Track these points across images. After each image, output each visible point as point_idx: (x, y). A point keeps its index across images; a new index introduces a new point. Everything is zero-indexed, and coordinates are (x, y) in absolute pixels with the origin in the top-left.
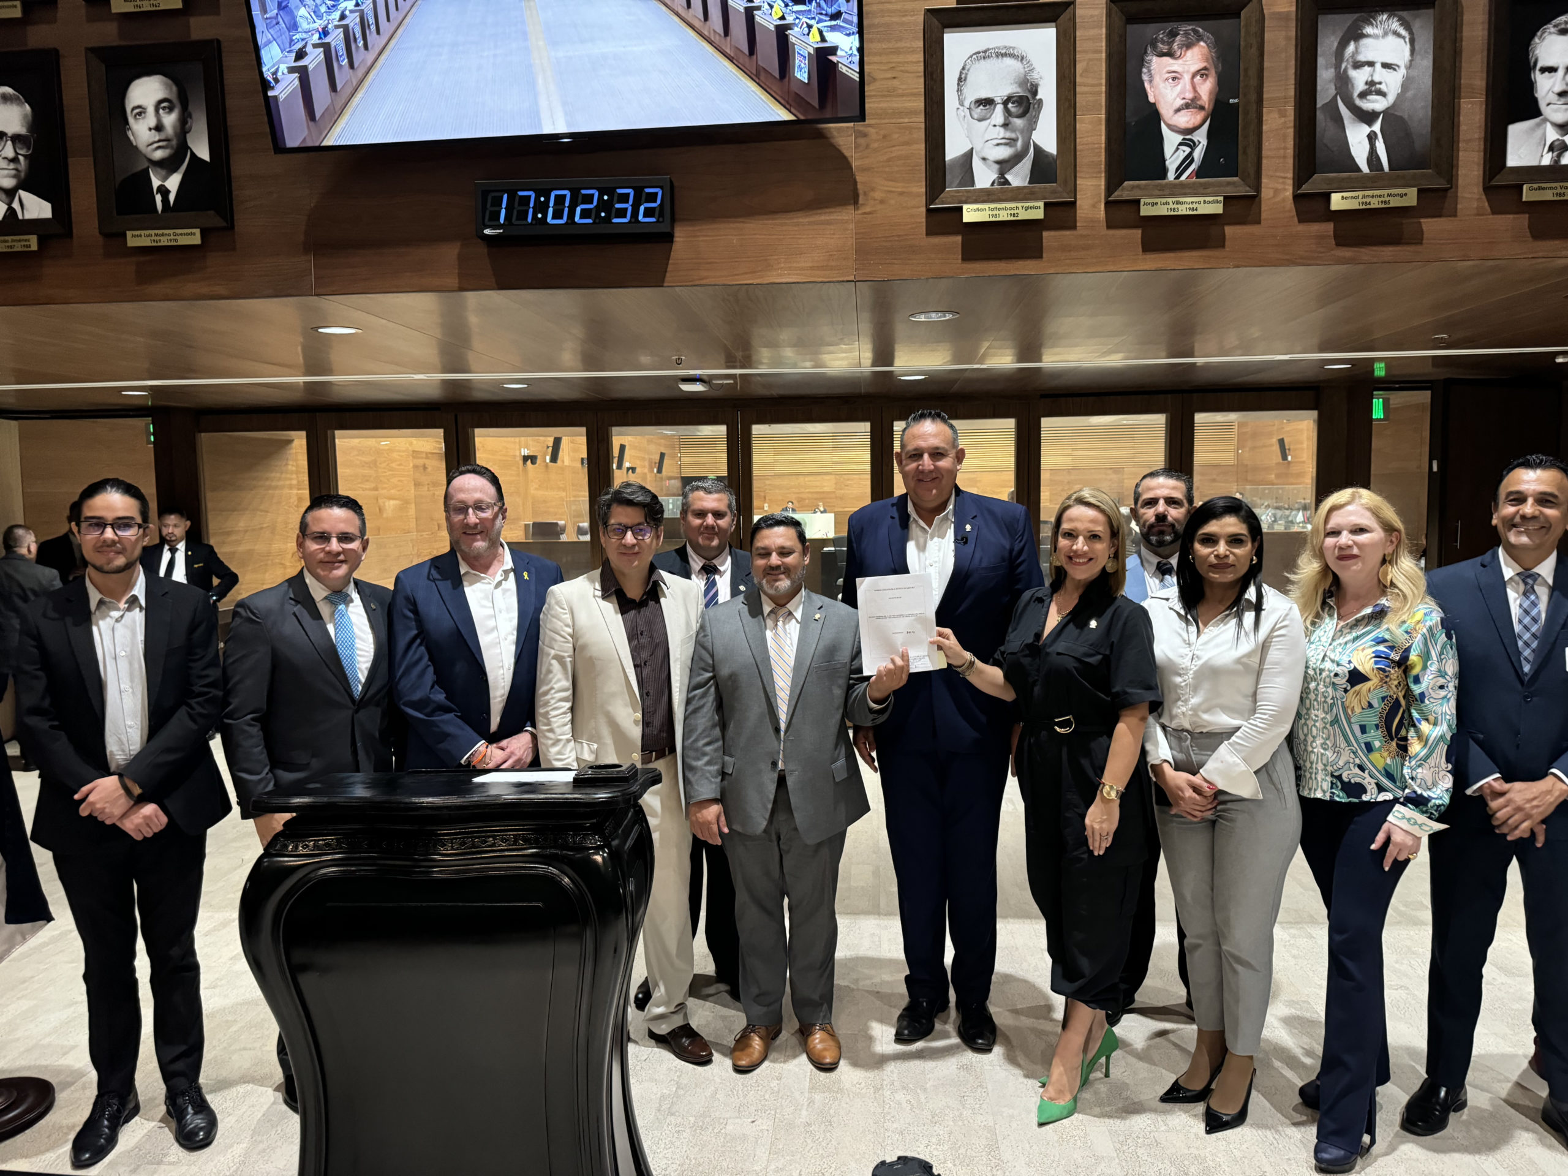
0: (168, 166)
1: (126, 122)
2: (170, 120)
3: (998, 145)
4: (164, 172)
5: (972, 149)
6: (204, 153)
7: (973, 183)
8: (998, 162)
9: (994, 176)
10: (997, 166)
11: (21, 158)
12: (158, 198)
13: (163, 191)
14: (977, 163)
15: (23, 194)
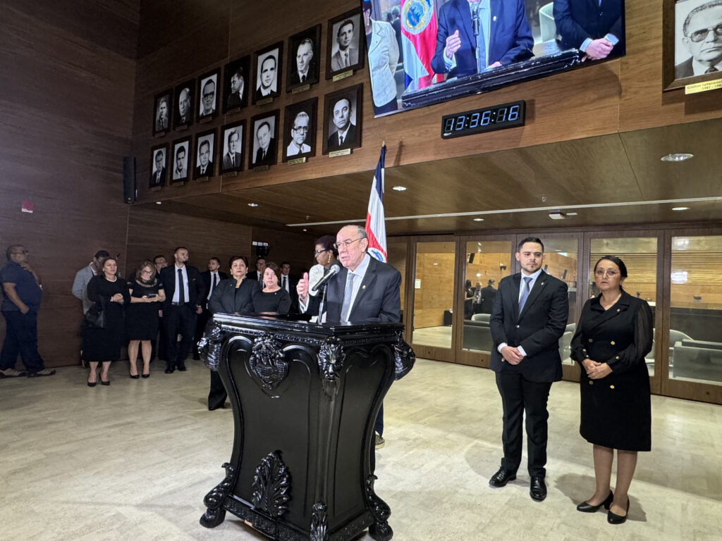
0: (343, 129)
1: (333, 116)
2: (346, 113)
4: (342, 131)
6: (354, 123)
10: (709, 63)
11: (305, 133)
12: (340, 140)
13: (342, 138)
15: (304, 145)
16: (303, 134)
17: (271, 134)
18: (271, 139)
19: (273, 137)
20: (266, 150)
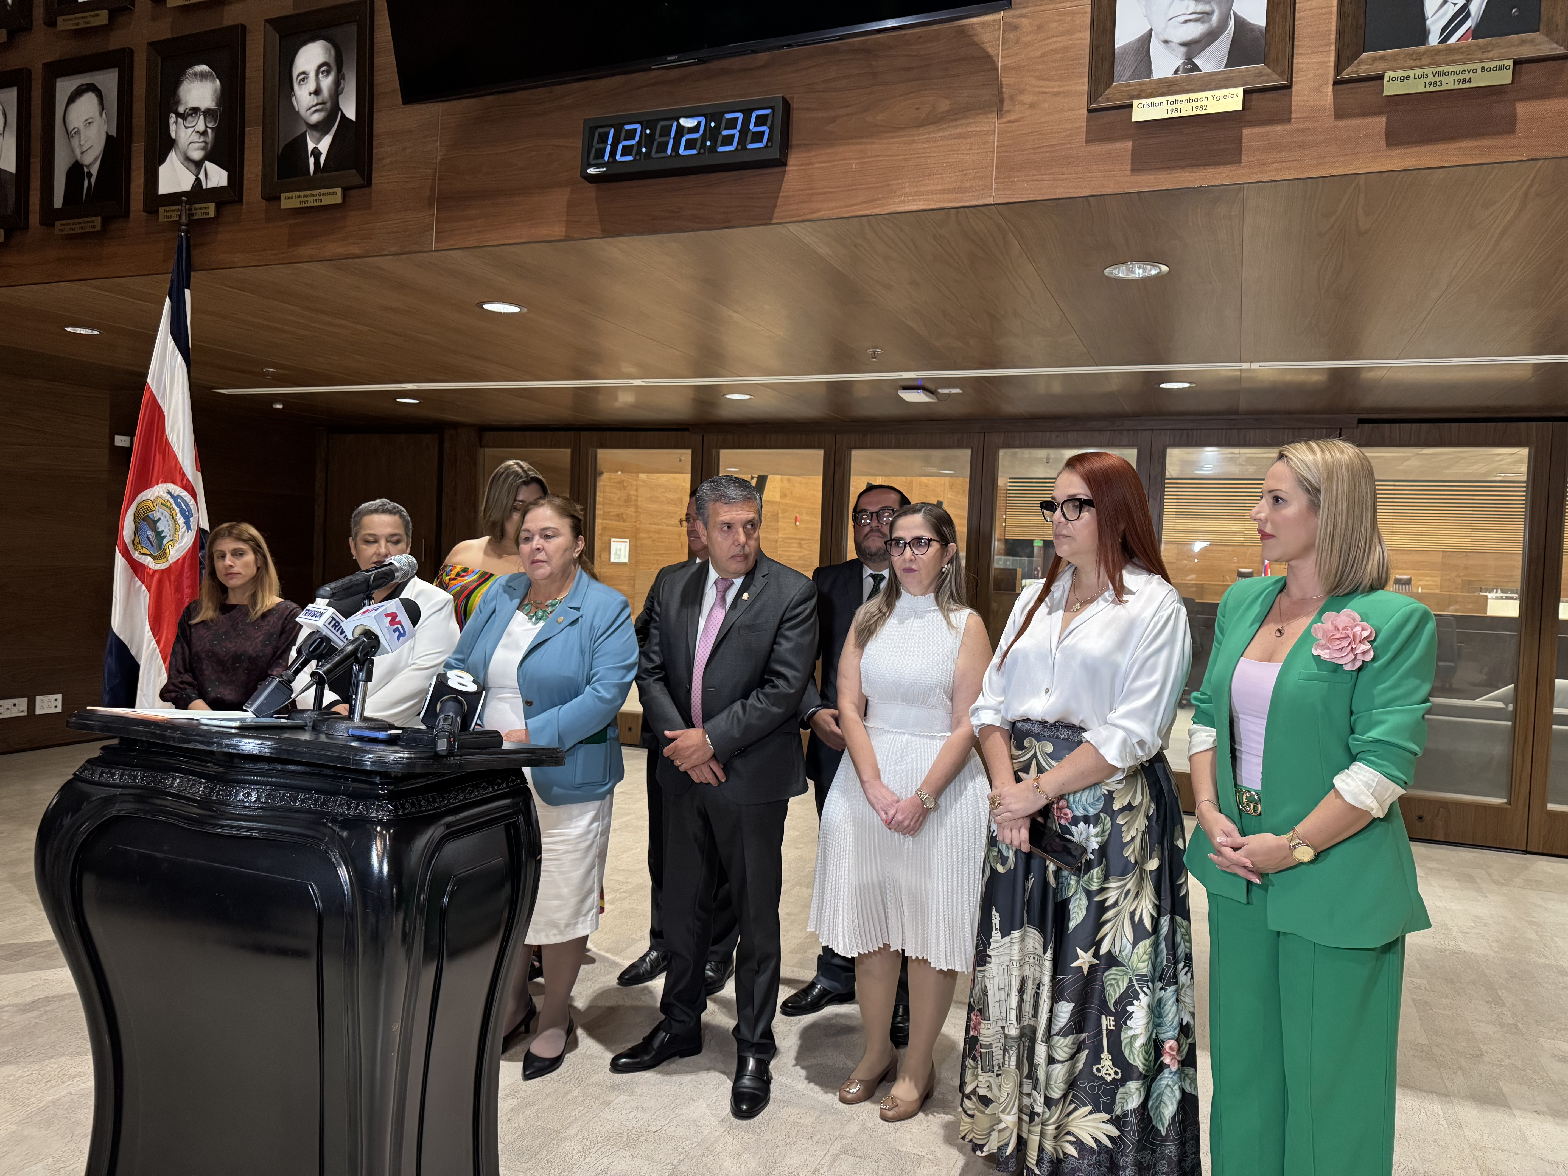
3: (1186, 22)
4: (317, 135)
5: (1151, 30)
6: (351, 113)
7: (1149, 72)
8: (1184, 44)
9: (1178, 61)
11: (209, 131)
12: (312, 160)
13: (316, 153)
14: (1156, 49)
15: (208, 165)
16: (204, 133)
17: (108, 122)
18: (109, 137)
19: (114, 133)
20: (94, 170)
